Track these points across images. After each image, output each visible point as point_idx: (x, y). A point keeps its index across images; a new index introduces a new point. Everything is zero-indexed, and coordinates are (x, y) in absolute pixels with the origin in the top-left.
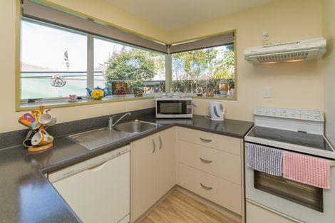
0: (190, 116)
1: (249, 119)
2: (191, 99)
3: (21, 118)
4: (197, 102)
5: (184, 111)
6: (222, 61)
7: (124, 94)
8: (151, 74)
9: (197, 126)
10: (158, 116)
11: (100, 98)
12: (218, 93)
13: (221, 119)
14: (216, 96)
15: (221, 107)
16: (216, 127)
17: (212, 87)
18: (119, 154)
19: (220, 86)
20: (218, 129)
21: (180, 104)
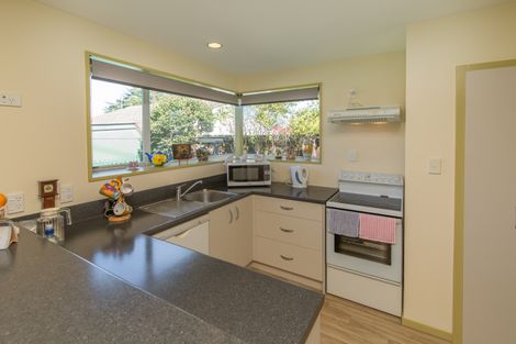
0: (268, 183)
1: (334, 185)
2: (269, 163)
3: (102, 189)
4: (276, 166)
5: (261, 177)
6: (306, 111)
7: (188, 158)
8: (209, 128)
9: (276, 194)
10: (230, 184)
11: (162, 165)
12: (301, 155)
13: (304, 186)
14: (298, 159)
15: (304, 171)
16: (299, 194)
17: (293, 146)
18: (200, 223)
19: (304, 147)
20: (301, 196)
21: (257, 169)
